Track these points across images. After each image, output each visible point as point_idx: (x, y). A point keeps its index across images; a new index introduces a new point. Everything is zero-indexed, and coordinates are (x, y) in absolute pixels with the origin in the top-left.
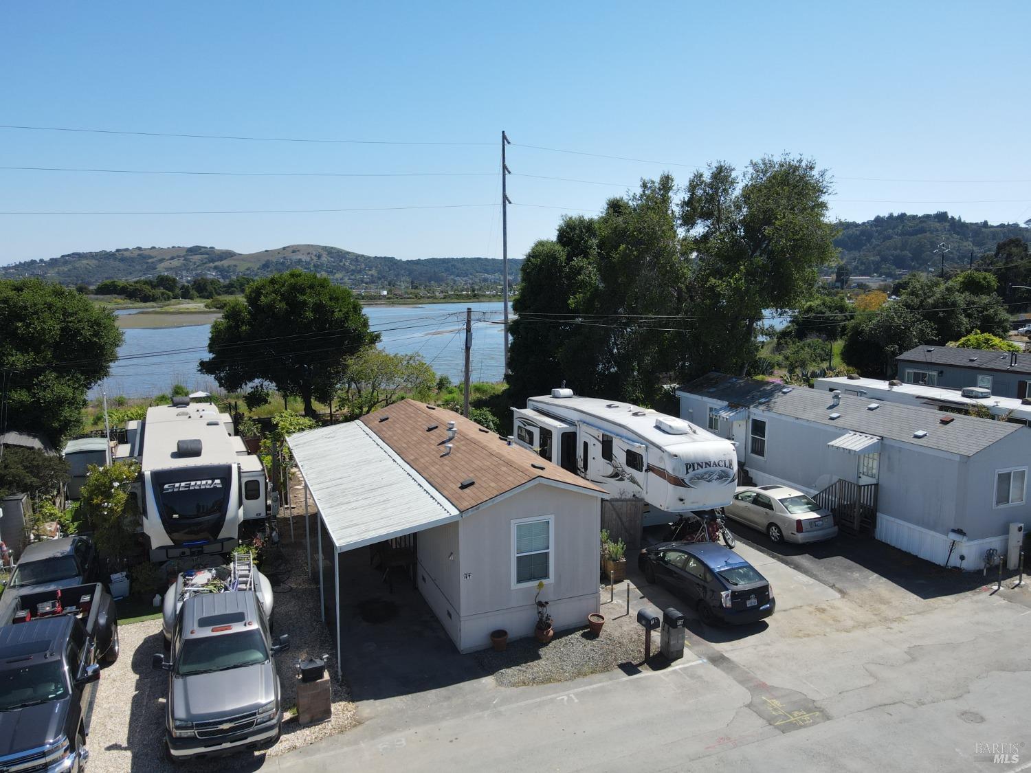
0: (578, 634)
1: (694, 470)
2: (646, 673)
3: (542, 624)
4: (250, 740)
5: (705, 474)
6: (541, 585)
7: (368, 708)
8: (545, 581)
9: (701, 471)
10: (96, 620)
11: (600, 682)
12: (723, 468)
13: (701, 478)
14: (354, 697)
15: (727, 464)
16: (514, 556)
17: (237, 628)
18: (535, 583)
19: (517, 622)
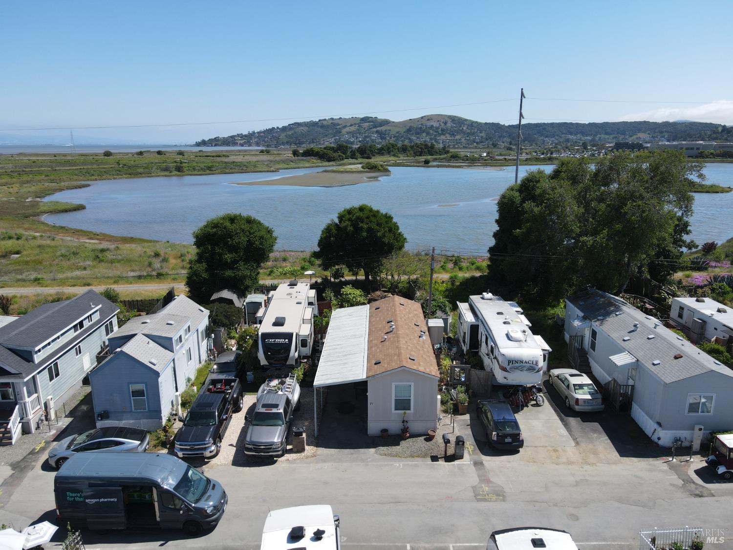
0: (422, 438)
1: (513, 364)
2: (442, 463)
3: (405, 430)
4: (270, 454)
5: (520, 366)
6: (405, 413)
7: (322, 451)
8: (407, 412)
9: (517, 365)
10: (233, 396)
11: (418, 462)
12: (531, 365)
13: (517, 368)
14: (318, 445)
15: (534, 363)
16: (393, 398)
17: (274, 410)
18: (402, 412)
19: (394, 426)
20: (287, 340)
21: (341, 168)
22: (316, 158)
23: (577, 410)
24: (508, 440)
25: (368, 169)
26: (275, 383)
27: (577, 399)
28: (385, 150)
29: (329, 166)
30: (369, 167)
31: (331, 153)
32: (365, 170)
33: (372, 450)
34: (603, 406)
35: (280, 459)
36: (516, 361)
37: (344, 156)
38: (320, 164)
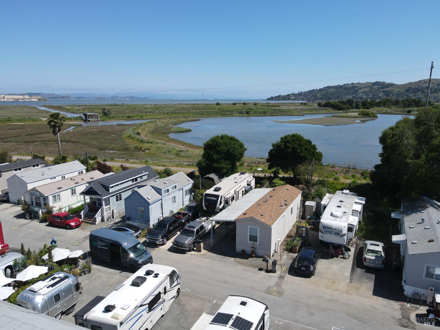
0: (262, 259)
1: (326, 229)
3: (253, 252)
4: (183, 248)
5: (330, 231)
7: (210, 254)
8: (255, 243)
9: (328, 230)
10: (182, 221)
11: (251, 269)
12: (337, 231)
13: (328, 232)
14: (209, 251)
15: (340, 230)
16: (249, 234)
17: (192, 229)
18: (253, 242)
20: (216, 199)
21: (344, 115)
22: (332, 108)
23: (365, 265)
24: (303, 269)
25: (363, 115)
26: (205, 218)
27: (365, 258)
28: (381, 103)
29: (338, 113)
30: (363, 114)
31: (341, 106)
32: (360, 116)
33: (233, 259)
34: (383, 266)
35: (188, 253)
36: (328, 227)
37: (350, 107)
38: (333, 112)
